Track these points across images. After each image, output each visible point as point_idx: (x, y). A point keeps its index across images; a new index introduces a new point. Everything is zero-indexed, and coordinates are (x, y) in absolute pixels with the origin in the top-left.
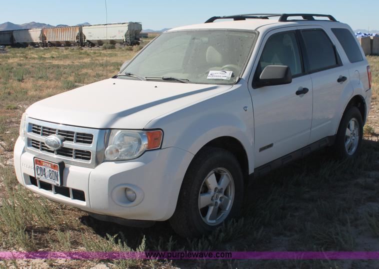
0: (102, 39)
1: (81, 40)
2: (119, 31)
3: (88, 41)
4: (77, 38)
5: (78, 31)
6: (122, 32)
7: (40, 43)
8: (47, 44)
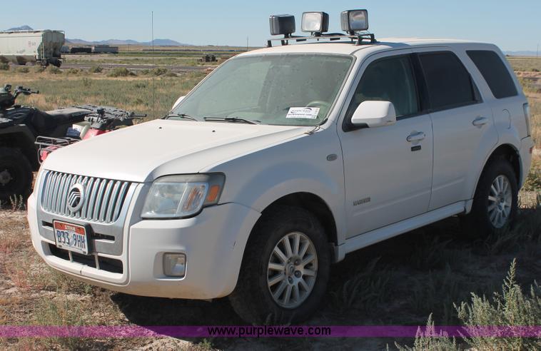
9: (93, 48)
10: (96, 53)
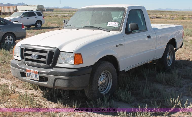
2: (33, 8)
4: (15, 11)
5: (15, 8)
9: (46, 10)
10: (47, 11)
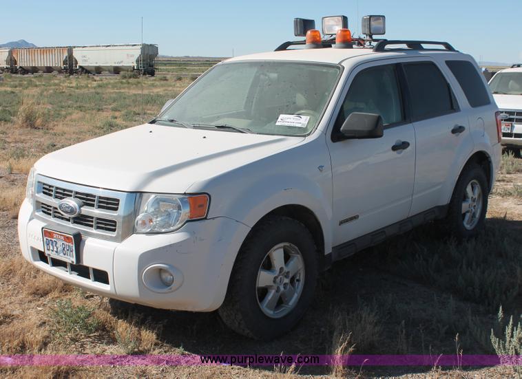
0: (102, 65)
1: (71, 66)
2: (128, 55)
3: (80, 67)
4: (65, 63)
5: (66, 54)
6: (132, 56)
7: (7, 68)
8: (17, 70)
